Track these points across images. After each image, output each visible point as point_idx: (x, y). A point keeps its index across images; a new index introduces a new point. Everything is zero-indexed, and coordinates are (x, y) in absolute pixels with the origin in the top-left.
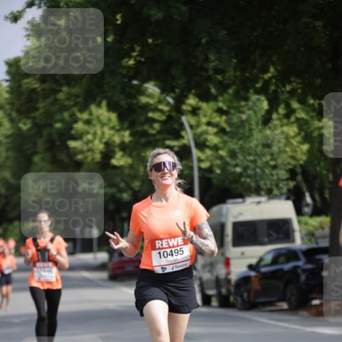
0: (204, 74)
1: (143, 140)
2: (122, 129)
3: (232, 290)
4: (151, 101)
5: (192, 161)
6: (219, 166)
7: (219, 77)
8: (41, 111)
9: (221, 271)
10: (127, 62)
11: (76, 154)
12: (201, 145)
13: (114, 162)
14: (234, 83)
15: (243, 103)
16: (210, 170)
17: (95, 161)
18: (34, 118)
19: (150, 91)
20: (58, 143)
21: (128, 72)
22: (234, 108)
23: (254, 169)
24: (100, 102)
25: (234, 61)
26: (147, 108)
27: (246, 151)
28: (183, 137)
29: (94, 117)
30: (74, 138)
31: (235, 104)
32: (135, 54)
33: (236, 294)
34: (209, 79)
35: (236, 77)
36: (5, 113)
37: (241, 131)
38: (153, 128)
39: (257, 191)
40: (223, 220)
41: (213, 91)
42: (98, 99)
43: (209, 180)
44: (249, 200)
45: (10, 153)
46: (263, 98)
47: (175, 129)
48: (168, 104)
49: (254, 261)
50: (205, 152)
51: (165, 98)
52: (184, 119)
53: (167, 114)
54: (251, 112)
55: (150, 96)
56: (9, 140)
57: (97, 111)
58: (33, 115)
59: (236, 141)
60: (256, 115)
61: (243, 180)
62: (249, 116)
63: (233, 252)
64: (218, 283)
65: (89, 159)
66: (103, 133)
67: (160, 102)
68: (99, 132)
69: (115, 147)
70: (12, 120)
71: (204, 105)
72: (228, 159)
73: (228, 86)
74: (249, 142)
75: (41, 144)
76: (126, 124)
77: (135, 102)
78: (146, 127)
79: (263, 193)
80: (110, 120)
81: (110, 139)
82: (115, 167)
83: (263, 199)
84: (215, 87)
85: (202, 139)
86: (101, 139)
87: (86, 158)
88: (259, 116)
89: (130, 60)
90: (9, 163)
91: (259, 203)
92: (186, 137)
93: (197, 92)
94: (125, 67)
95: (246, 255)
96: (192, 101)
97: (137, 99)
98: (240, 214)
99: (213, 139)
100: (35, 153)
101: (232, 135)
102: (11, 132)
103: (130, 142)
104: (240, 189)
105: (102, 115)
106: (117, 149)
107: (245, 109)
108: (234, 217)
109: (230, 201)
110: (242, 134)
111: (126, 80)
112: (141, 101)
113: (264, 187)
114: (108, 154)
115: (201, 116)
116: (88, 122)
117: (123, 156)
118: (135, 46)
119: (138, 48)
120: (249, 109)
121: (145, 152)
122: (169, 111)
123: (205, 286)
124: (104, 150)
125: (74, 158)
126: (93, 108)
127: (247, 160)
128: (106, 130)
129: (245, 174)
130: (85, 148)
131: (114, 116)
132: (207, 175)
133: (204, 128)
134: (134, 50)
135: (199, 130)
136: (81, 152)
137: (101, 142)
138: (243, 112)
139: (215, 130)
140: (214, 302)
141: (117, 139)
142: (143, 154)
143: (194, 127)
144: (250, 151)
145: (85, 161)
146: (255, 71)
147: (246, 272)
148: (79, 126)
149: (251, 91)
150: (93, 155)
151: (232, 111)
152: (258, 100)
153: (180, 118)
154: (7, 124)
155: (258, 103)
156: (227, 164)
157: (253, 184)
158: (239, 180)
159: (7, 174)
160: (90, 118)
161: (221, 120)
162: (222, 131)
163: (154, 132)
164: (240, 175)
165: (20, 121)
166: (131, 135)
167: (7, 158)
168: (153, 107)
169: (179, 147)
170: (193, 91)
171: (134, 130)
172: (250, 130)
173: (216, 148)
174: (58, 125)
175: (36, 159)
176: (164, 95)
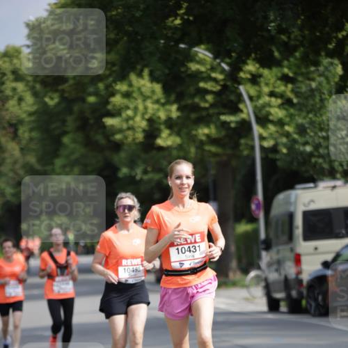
0: (265, 34)
1: (193, 116)
2: (168, 102)
3: (305, 292)
4: (203, 69)
5: (253, 139)
6: (285, 145)
7: (284, 37)
8: (71, 82)
9: (291, 270)
10: (173, 21)
11: (113, 134)
12: (263, 120)
13: (160, 142)
14: (302, 44)
15: (312, 69)
16: (274, 149)
17: (137, 141)
18: (63, 91)
19: (201, 55)
20: (91, 121)
21: (173, 33)
22: (302, 74)
23: (327, 148)
24: (142, 71)
25: (303, 17)
26: (197, 76)
27: (317, 126)
28: (241, 111)
29: (135, 89)
30: (111, 115)
31: (304, 70)
32: (182, 11)
33: (308, 297)
34: (272, 40)
35: (303, 37)
36: (26, 85)
37: (311, 102)
38: (206, 101)
39: (332, 174)
40: (292, 209)
41: (276, 54)
42: (139, 67)
43: (274, 161)
44: (322, 185)
45: (34, 134)
46: (336, 61)
47: (231, 101)
48: (223, 71)
49: (329, 258)
50: (268, 128)
51: (219, 64)
52: (242, 88)
53: (222, 83)
54: (322, 79)
55: (201, 62)
56: (33, 118)
57: (138, 81)
58: (60, 87)
59: (304, 114)
60: (328, 82)
61: (313, 160)
62: (320, 84)
63: (304, 247)
64: (287, 284)
65: (130, 139)
66: (146, 108)
67: (213, 69)
68: (141, 107)
69: (160, 124)
70: (35, 94)
71: (266, 72)
72: (296, 136)
73: (295, 48)
74: (321, 115)
75: (71, 122)
76: (173, 97)
77: (183, 69)
78: (197, 100)
79: (338, 176)
80: (153, 92)
81: (154, 114)
82: (161, 148)
83: (339, 183)
84: (278, 50)
85: (264, 112)
86: (143, 115)
87: (126, 138)
88: (332, 83)
89: (176, 19)
90: (33, 146)
91: (334, 187)
92: (245, 110)
93: (258, 56)
94: (170, 28)
95: (320, 250)
96: (251, 67)
97: (186, 66)
98: (312, 201)
99: (277, 113)
100: (65, 133)
101: (300, 107)
102: (35, 108)
103: (178, 117)
104: (311, 172)
105: (144, 85)
106: (162, 127)
107: (315, 76)
108: (304, 205)
109: (298, 186)
110: (312, 105)
111: (172, 43)
112: (190, 69)
113: (340, 169)
114: (152, 133)
115: (262, 84)
116: (127, 95)
117: (170, 135)
118: (182, 2)
119: (185, 5)
120: (320, 75)
121: (196, 130)
122: (224, 80)
123: (272, 288)
124: (147, 128)
125: (112, 138)
126: (133, 77)
127: (319, 137)
128: (149, 104)
129: (316, 154)
130: (125, 126)
131: (158, 88)
132: (271, 156)
133: (267, 99)
134: (180, 8)
135: (261, 101)
136: (121, 131)
137: (143, 118)
138: (313, 80)
139: (279, 101)
140: (283, 307)
141: (162, 115)
142: (194, 132)
143: (254, 99)
144: (322, 126)
145: (125, 141)
146: (327, 29)
147: (320, 270)
148: (117, 100)
149: (323, 54)
150: (134, 135)
151: (300, 79)
152: (332, 64)
153: (238, 88)
154: (29, 99)
155: (331, 68)
156: (295, 141)
157: (326, 166)
158: (310, 161)
159: (32, 159)
160: (131, 89)
161: (287, 89)
162: (287, 103)
163: (207, 105)
164: (311, 155)
165: (45, 96)
166: (178, 109)
167: (31, 139)
168: (205, 75)
169: (237, 122)
170: (253, 55)
171: (183, 103)
172: (322, 100)
173: (280, 123)
174: (92, 99)
175: (66, 140)
176: (218, 61)
